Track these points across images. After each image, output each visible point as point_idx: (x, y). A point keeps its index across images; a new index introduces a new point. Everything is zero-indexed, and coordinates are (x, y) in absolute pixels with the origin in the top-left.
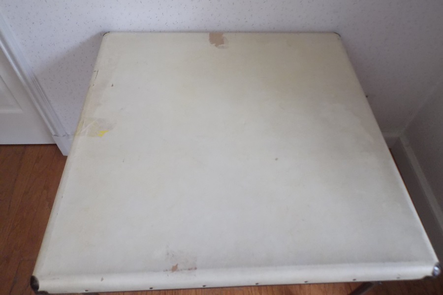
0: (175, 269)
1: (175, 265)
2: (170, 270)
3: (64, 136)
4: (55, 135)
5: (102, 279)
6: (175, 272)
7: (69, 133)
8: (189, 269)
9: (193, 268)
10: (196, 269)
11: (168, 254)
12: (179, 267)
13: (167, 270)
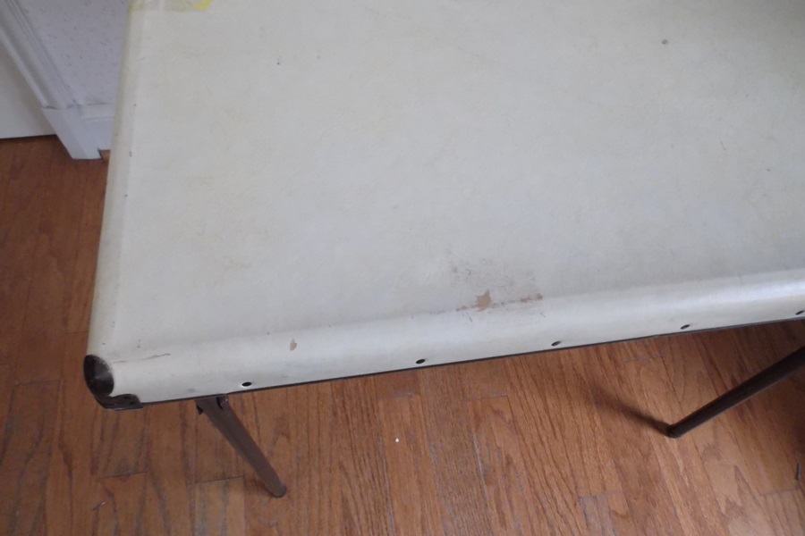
0: (484, 302)
1: (482, 293)
2: (473, 307)
3: (70, 107)
4: (48, 107)
5: (293, 346)
6: (487, 310)
7: (81, 102)
8: (523, 300)
9: (531, 298)
10: (540, 297)
11: (455, 270)
12: (496, 296)
13: (464, 308)
